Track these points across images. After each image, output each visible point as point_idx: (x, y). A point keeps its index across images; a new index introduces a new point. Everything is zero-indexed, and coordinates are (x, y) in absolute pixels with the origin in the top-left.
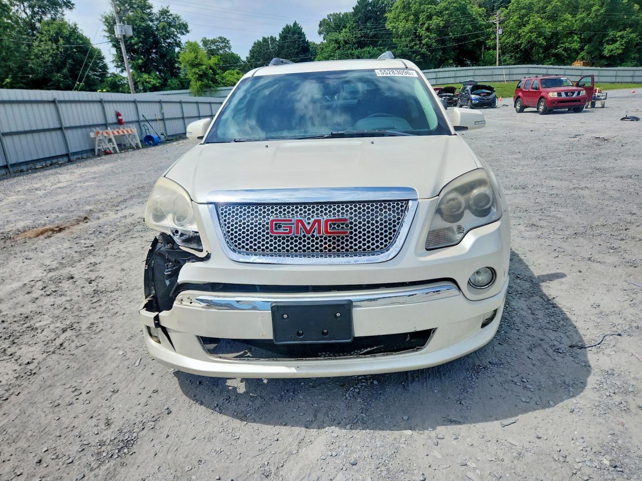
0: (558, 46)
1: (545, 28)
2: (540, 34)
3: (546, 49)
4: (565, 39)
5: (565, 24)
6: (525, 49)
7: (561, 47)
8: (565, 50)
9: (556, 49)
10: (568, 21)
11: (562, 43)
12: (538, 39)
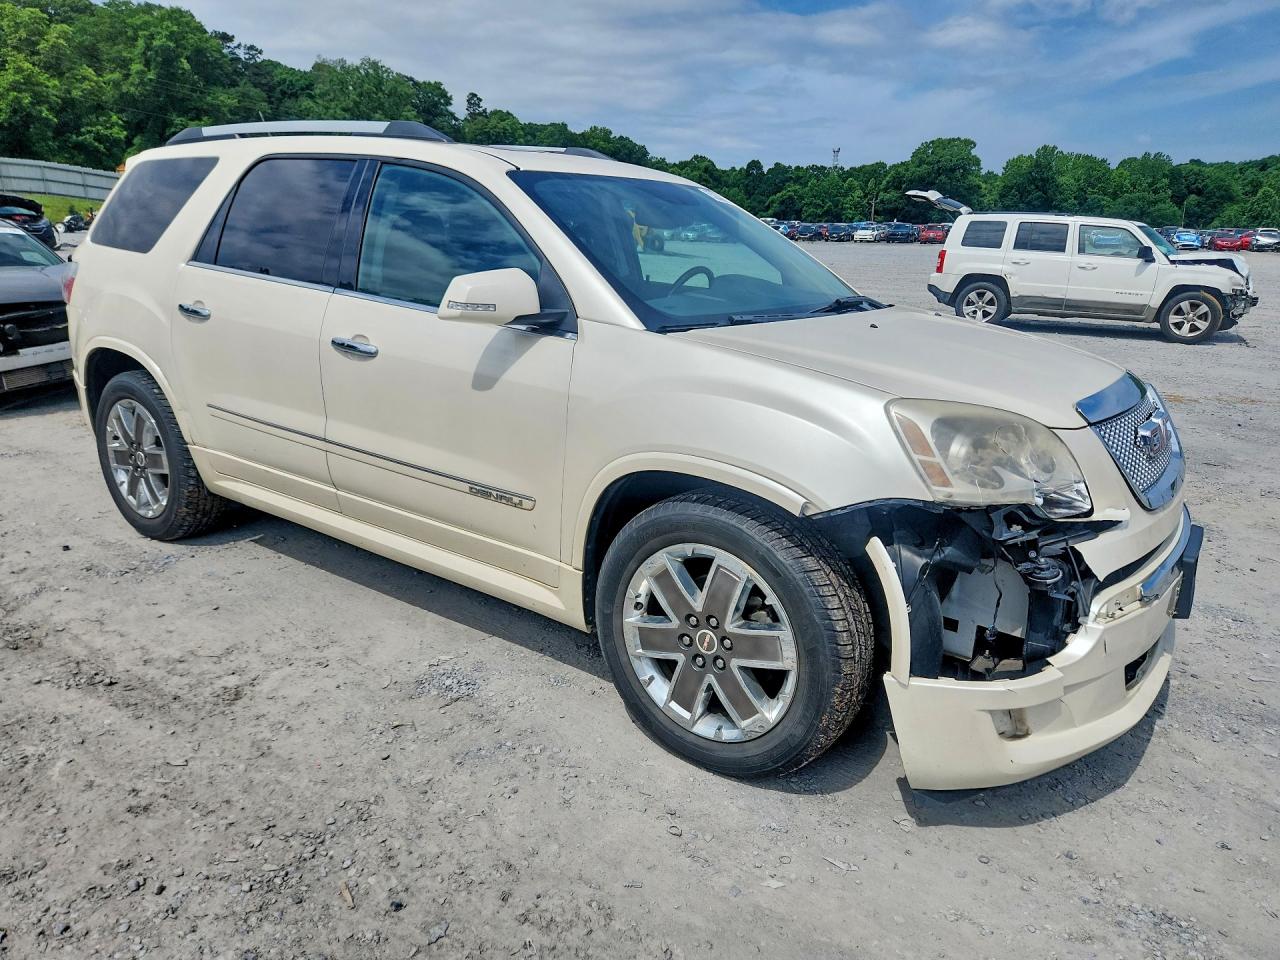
0: (83, 130)
1: (47, 87)
2: (39, 99)
3: (60, 131)
4: (93, 118)
5: (86, 85)
6: (11, 124)
7: (90, 132)
8: (99, 138)
9: (79, 134)
10: (90, 80)
11: (88, 125)
12: (38, 108)
